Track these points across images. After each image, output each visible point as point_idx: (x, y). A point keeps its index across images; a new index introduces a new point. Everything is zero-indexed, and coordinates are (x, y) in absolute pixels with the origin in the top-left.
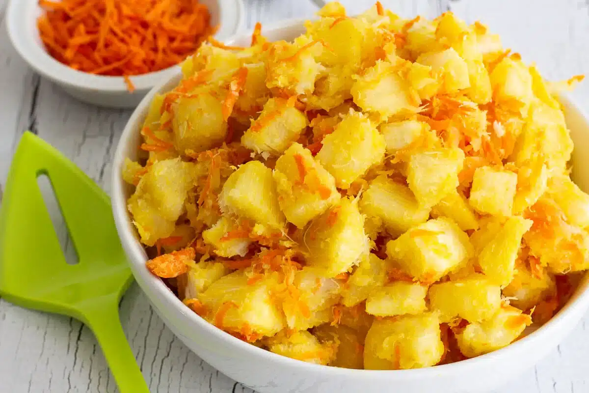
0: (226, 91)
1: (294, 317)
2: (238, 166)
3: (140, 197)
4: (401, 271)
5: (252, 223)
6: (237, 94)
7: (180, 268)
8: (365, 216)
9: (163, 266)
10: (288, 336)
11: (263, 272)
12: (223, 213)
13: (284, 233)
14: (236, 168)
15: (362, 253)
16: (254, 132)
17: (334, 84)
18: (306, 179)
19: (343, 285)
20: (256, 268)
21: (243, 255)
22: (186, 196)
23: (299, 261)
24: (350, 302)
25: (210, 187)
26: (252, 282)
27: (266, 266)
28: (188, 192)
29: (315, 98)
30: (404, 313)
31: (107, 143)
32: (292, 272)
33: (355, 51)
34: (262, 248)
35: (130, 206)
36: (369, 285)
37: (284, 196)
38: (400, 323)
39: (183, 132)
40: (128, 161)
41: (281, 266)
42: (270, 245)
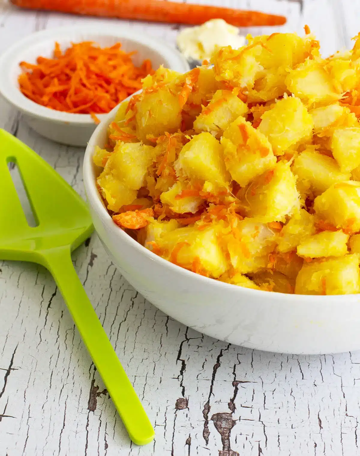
0: (181, 88)
1: (237, 257)
2: (192, 136)
3: (107, 174)
4: (326, 222)
5: (202, 182)
6: (191, 88)
7: (142, 222)
8: (297, 177)
9: (127, 218)
10: (231, 276)
11: (211, 221)
12: (178, 177)
13: (229, 190)
14: (190, 138)
15: (294, 206)
16: (205, 115)
17: (270, 79)
18: (248, 142)
19: (278, 234)
20: (206, 218)
21: (194, 212)
22: (146, 171)
23: (242, 214)
24: (284, 247)
25: (168, 161)
26: (202, 229)
27: (213, 217)
28: (148, 169)
29: (254, 92)
30: (329, 255)
31: (74, 171)
32: (235, 221)
33: (288, 55)
34: (210, 204)
35: (99, 182)
36: (300, 234)
37: (230, 157)
38: (325, 264)
39: (144, 122)
40: (98, 149)
41: (226, 215)
42: (218, 202)
